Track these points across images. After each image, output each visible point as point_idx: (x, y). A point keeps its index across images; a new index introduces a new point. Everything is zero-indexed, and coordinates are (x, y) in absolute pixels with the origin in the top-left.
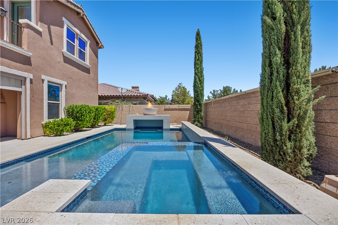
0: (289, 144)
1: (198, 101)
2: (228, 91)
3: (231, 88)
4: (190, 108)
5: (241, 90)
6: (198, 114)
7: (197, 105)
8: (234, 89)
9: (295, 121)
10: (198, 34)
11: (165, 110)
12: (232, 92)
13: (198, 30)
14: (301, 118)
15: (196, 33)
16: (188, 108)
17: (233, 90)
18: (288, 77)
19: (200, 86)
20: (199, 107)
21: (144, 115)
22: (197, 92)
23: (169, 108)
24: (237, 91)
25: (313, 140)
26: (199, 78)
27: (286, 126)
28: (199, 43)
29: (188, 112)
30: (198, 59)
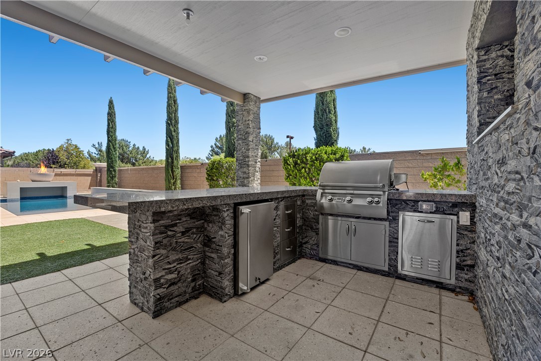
0: (173, 187)
1: (112, 167)
2: (124, 147)
3: (130, 142)
4: (92, 173)
5: (144, 147)
6: (113, 179)
7: (111, 171)
8: (134, 145)
9: (174, 180)
10: (111, 103)
11: (56, 175)
12: (130, 149)
13: (111, 98)
14: (176, 179)
15: (108, 101)
16: (89, 173)
17: (132, 145)
18: (172, 166)
19: (114, 153)
20: (113, 173)
21: (33, 181)
22: (112, 158)
23: (60, 173)
24: (138, 148)
25: (180, 186)
26: (113, 145)
27: (172, 181)
28: (113, 112)
29: (90, 178)
30: (112, 127)
